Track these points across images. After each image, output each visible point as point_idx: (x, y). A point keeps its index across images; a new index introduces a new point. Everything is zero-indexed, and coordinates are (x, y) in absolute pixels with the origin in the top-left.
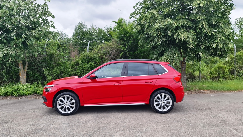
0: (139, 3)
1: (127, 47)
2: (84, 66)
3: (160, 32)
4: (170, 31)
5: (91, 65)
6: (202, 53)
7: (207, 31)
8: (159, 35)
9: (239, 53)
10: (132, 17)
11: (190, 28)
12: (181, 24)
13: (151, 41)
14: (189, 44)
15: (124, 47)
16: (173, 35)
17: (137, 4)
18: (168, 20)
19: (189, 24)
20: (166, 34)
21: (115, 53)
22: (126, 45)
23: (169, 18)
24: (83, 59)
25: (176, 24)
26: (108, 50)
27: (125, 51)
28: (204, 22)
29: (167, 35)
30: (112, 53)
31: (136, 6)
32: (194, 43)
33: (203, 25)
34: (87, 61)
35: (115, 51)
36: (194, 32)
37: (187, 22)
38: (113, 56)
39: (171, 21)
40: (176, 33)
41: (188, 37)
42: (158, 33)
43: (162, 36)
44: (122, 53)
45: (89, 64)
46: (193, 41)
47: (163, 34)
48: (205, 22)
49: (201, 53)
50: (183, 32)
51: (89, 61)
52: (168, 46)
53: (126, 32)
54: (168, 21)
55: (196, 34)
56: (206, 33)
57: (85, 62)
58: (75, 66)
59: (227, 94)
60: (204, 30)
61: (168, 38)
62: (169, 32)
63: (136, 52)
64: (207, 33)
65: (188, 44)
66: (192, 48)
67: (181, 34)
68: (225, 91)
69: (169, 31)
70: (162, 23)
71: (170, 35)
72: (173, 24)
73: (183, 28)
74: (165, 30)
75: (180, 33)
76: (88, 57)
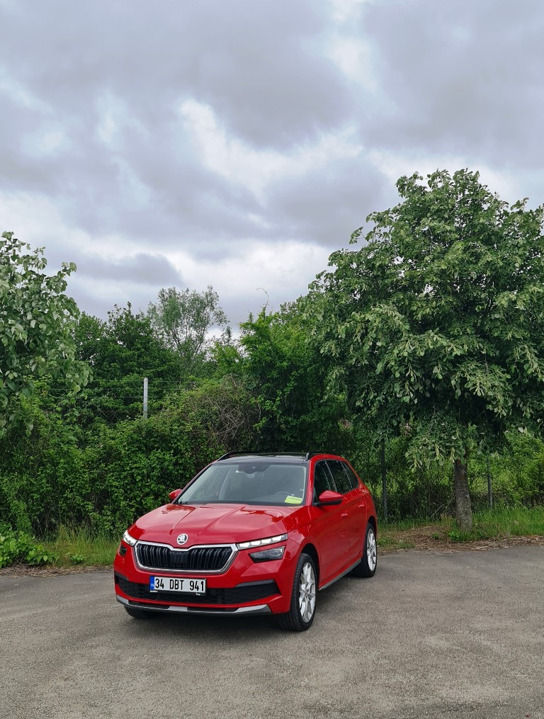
1: (281, 401)
3: (410, 368)
4: (439, 365)
6: (526, 429)
7: (535, 371)
8: (409, 376)
11: (490, 360)
12: (466, 348)
14: (492, 405)
15: (270, 400)
16: (447, 379)
18: (433, 339)
19: (487, 349)
21: (240, 421)
22: (275, 395)
23: (436, 331)
24: (133, 442)
26: (214, 409)
27: (274, 413)
28: (526, 347)
29: (428, 375)
30: (226, 420)
32: (507, 401)
33: (524, 355)
35: (239, 414)
36: (503, 372)
37: (481, 345)
38: (235, 429)
39: (443, 342)
40: (455, 372)
41: (493, 386)
42: (407, 371)
43: (418, 378)
44: (264, 420)
45: (152, 457)
46: (503, 396)
47: (418, 374)
48: (529, 348)
49: (524, 428)
50: (473, 370)
51: (153, 448)
53: (278, 353)
54: (435, 339)
55: (509, 377)
56: (534, 375)
58: (103, 465)
60: (529, 368)
61: (431, 385)
62: (436, 368)
64: (537, 376)
65: (489, 403)
66: (503, 415)
67: (470, 375)
69: (435, 366)
70: (416, 344)
71: (440, 377)
72: (449, 349)
73: (473, 360)
74: (424, 363)
75: (466, 374)
76: (150, 433)
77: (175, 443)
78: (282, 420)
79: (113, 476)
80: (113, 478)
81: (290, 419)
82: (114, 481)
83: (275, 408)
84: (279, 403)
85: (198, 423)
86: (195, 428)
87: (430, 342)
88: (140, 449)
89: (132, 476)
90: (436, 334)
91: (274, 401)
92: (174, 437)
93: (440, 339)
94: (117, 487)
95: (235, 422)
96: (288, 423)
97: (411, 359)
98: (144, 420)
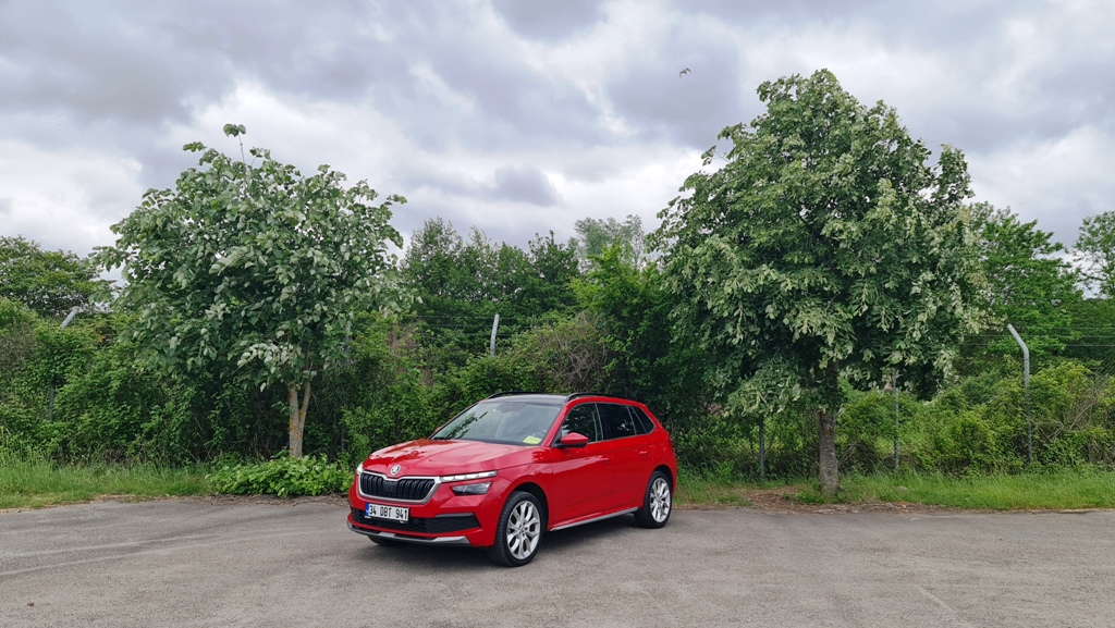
1: (632, 341)
3: (741, 306)
4: (774, 304)
8: (738, 316)
9: (1042, 377)
10: (653, 249)
11: (836, 298)
12: (806, 281)
15: (621, 340)
16: (780, 318)
17: (672, 204)
18: (767, 272)
19: (832, 286)
20: (760, 312)
21: (589, 363)
22: (626, 334)
23: (771, 265)
24: (476, 380)
25: (788, 284)
26: (563, 348)
27: (623, 354)
29: (762, 316)
30: (575, 360)
31: (665, 212)
35: (587, 355)
37: (825, 279)
38: (583, 371)
39: (774, 276)
40: (789, 311)
42: (735, 310)
43: (749, 318)
44: (614, 361)
47: (750, 314)
50: (811, 307)
52: (768, 350)
53: (631, 291)
54: (766, 273)
61: (769, 327)
62: (769, 306)
66: (837, 359)
67: (805, 313)
69: (769, 303)
70: (747, 280)
71: (772, 317)
72: (782, 285)
73: (813, 297)
74: (757, 300)
75: (800, 312)
76: (494, 372)
78: (633, 363)
81: (644, 361)
83: (624, 349)
84: (629, 343)
85: (543, 363)
86: (539, 368)
87: (763, 277)
88: (484, 388)
90: (771, 268)
91: (625, 342)
92: (518, 377)
93: (772, 274)
95: (582, 362)
96: (642, 365)
97: (740, 297)
98: (491, 358)
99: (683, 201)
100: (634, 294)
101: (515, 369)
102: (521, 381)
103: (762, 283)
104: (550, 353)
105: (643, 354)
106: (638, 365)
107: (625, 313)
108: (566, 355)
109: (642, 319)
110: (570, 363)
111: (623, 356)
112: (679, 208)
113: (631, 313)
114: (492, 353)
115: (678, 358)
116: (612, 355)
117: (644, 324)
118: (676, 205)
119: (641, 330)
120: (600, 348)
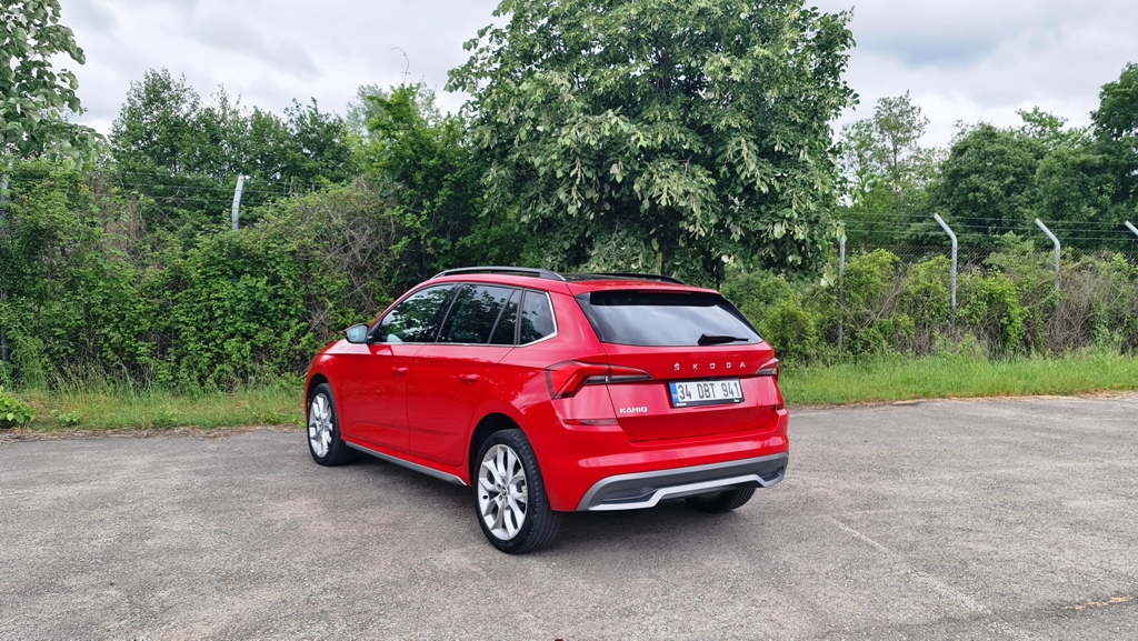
0: (490, 31)
1: (428, 215)
2: (216, 291)
3: (579, 164)
4: (620, 163)
5: (252, 290)
7: (753, 176)
8: (576, 176)
9: (855, 261)
10: (456, 87)
11: (695, 159)
12: (660, 139)
13: (537, 198)
14: (688, 221)
15: (413, 213)
16: (628, 182)
17: (482, 33)
18: (612, 120)
19: (690, 142)
20: (600, 174)
21: (370, 240)
22: (419, 206)
23: (618, 111)
24: (212, 262)
25: (641, 138)
26: (335, 221)
27: (417, 231)
28: (743, 140)
29: (605, 178)
30: (352, 238)
31: (474, 43)
32: (708, 216)
33: (739, 152)
34: (233, 269)
35: (368, 232)
36: (708, 176)
37: (682, 136)
38: (363, 251)
39: (625, 127)
40: (639, 174)
41: (687, 193)
42: (572, 168)
43: (588, 179)
44: (405, 240)
45: (240, 285)
46: (702, 208)
47: (589, 174)
48: (747, 141)
50: (667, 170)
51: (243, 272)
52: (607, 223)
53: (423, 147)
54: (613, 122)
55: (714, 182)
56: (750, 181)
57: (221, 276)
58: (168, 293)
59: (814, 414)
60: (743, 171)
61: (610, 191)
62: (615, 166)
63: (467, 241)
64: (754, 183)
65: (684, 218)
66: (700, 236)
67: (661, 178)
68: (806, 404)
69: (613, 162)
70: (588, 128)
71: (619, 179)
72: (633, 138)
73: (668, 158)
74: (600, 158)
75: (655, 176)
76: (237, 252)
77: (274, 267)
78: (429, 242)
79: (182, 308)
80: (181, 311)
81: (443, 241)
82: (181, 315)
83: (418, 225)
84: (425, 217)
85: (308, 241)
86: (302, 247)
87: (607, 127)
88: (224, 273)
89: (210, 309)
90: (618, 115)
91: (419, 216)
92: (273, 259)
93: (621, 123)
94: (187, 325)
95: (362, 241)
96: (441, 246)
97: (579, 151)
98: (233, 232)
99: (496, 31)
100: (431, 153)
101: (268, 248)
102: (278, 263)
103: (607, 134)
104: (317, 228)
105: (441, 232)
106: (435, 245)
107: (418, 177)
108: (339, 231)
109: (440, 187)
110: (345, 242)
111: (417, 233)
112: (491, 40)
113: (425, 179)
114: (235, 226)
115: (485, 237)
116: (403, 231)
117: (444, 192)
118: (488, 35)
119: (439, 201)
120: (385, 222)
